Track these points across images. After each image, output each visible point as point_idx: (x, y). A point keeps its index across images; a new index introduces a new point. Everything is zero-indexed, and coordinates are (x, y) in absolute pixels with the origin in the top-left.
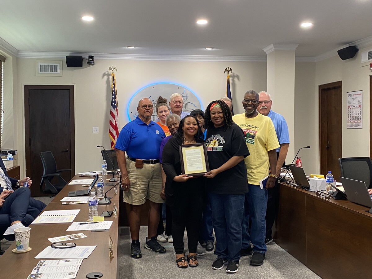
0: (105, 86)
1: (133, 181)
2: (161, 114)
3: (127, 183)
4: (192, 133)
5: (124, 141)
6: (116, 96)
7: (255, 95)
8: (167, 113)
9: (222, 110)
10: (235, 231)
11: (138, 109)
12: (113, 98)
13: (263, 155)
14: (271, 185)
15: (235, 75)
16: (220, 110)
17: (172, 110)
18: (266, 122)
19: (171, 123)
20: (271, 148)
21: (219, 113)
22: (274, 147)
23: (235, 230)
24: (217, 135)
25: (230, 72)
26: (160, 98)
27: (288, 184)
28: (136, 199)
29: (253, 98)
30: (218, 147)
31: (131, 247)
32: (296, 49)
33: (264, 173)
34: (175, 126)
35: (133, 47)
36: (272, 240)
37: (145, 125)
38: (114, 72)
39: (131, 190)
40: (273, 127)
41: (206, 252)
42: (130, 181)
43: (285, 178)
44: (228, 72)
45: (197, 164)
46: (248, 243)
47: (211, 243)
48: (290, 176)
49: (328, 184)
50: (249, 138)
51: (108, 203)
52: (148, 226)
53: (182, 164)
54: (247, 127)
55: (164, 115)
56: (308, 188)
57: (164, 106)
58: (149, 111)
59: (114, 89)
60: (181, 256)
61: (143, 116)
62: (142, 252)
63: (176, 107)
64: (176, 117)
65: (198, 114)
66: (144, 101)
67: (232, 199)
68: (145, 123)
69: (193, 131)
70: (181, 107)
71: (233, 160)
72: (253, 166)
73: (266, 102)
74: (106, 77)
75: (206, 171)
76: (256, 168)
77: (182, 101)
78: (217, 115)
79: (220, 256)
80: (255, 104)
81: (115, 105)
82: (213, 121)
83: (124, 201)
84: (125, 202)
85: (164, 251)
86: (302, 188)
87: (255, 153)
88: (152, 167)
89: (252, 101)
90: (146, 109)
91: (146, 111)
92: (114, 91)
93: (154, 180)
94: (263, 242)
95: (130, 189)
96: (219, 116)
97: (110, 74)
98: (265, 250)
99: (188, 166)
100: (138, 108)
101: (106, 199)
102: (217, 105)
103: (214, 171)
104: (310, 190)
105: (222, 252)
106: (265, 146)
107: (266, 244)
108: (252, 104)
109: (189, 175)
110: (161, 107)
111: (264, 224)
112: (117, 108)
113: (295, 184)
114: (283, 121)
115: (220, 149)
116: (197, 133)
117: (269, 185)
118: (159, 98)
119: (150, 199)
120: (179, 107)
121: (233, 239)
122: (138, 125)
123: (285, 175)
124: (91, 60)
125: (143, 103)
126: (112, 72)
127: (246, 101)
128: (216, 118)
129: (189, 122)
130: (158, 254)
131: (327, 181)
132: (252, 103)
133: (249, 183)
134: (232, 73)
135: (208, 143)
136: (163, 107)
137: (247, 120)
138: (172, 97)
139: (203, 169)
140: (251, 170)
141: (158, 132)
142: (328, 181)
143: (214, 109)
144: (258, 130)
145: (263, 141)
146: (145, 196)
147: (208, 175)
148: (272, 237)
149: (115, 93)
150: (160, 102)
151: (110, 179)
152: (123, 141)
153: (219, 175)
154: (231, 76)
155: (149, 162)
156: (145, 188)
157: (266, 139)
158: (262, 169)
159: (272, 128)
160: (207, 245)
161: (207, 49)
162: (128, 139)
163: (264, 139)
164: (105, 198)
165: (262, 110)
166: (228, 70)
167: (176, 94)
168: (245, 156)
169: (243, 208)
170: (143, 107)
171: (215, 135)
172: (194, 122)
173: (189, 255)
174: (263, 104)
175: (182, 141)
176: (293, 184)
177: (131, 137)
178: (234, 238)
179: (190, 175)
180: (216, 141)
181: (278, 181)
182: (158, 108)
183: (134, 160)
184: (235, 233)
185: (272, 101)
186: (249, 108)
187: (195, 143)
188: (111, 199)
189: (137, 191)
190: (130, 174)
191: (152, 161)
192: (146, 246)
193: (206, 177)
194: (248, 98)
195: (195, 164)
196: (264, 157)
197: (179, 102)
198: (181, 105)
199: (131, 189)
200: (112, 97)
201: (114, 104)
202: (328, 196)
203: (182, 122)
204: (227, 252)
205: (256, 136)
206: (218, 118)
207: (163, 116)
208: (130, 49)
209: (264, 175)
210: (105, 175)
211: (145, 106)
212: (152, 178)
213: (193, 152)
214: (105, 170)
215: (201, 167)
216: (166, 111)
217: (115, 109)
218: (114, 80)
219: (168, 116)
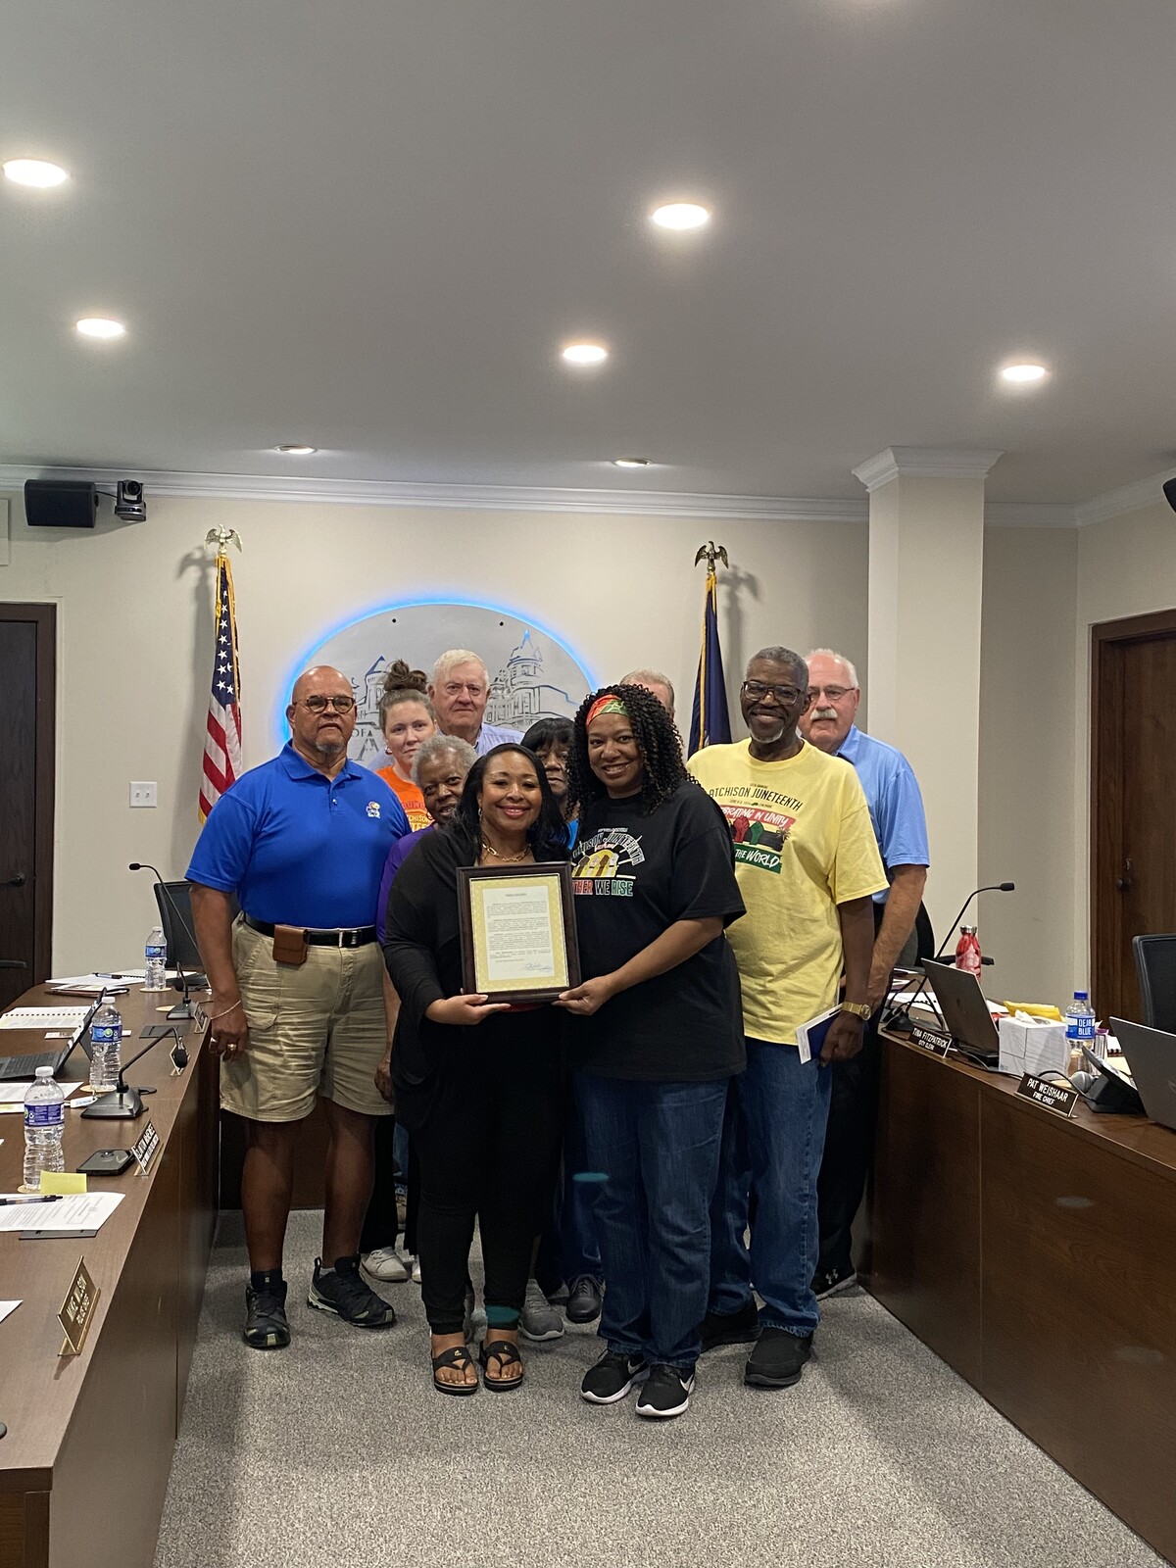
0: (188, 609)
1: (261, 1022)
2: (400, 738)
3: (234, 1031)
4: (515, 821)
5: (225, 847)
6: (236, 653)
7: (791, 667)
8: (425, 732)
9: (632, 725)
10: (678, 1239)
11: (291, 712)
12: (219, 662)
13: (814, 921)
14: (842, 1046)
15: (741, 575)
16: (623, 726)
17: (442, 719)
18: (834, 782)
19: (436, 776)
20: (849, 891)
21: (618, 738)
22: (863, 887)
23: (683, 1232)
24: (617, 830)
25: (718, 562)
26: (399, 666)
27: (916, 1040)
28: (274, 1097)
29: (780, 680)
30: (615, 878)
31: (249, 1299)
32: (988, 473)
33: (815, 996)
34: (454, 789)
35: (308, 451)
36: (855, 1276)
37: (324, 781)
38: (229, 551)
39: (253, 1057)
40: (862, 802)
41: (566, 1324)
42: (246, 1020)
43: (911, 1016)
44: (712, 561)
45: (530, 952)
46: (742, 1292)
47: (588, 1288)
48: (932, 1006)
49: (1073, 1046)
50: (758, 846)
51: (128, 1113)
52: (323, 1211)
53: (468, 952)
54: (755, 800)
55: (410, 743)
56: (995, 1062)
57: (411, 705)
58: (338, 721)
59: (224, 624)
60: (453, 1341)
61: (310, 745)
62: (295, 1324)
63: (457, 707)
64: (460, 752)
65: (556, 740)
66: (315, 679)
67: (669, 1102)
68: (320, 772)
69: (519, 812)
70: (479, 708)
71: (676, 937)
72: (770, 963)
73: (834, 693)
74: (193, 573)
75: (566, 984)
76: (784, 974)
77: (485, 684)
78: (609, 749)
79: (617, 1342)
80: (792, 705)
81: (230, 689)
82: (596, 770)
83: (223, 1105)
84: (228, 1108)
85: (388, 1316)
86: (971, 1059)
87: (784, 911)
88: (345, 963)
89: (779, 690)
90: (327, 716)
91: (324, 721)
92: (226, 632)
93: (352, 1014)
94: (803, 1288)
95: (247, 1055)
96: (618, 754)
97: (210, 558)
98: (812, 1323)
99: (492, 957)
100: (290, 708)
101: (121, 1097)
102: (613, 706)
103: (599, 984)
104: (1000, 1070)
105: (628, 1328)
106: (825, 880)
107: (818, 1297)
108: (776, 704)
109: (494, 998)
110: (399, 707)
111: (810, 1211)
112: (239, 704)
113: (943, 1044)
114: (902, 770)
115: (623, 888)
116: (540, 818)
117: (837, 1046)
118: (395, 668)
119: (335, 1099)
120: (470, 707)
121: (670, 1271)
122: (287, 779)
123: (911, 1003)
124: (130, 501)
125: (310, 687)
126: (220, 553)
127: (751, 689)
128: (606, 759)
129: (505, 774)
130: (359, 1330)
131: (1069, 1035)
132: (775, 699)
133: (748, 1033)
134: (727, 565)
135: (576, 861)
136: (409, 709)
137: (759, 771)
138: (442, 665)
139: (552, 973)
140: (762, 982)
141: (374, 809)
142: (1072, 1033)
143: (601, 724)
144: (800, 815)
145: (818, 862)
146: (314, 1083)
147: (574, 1003)
148: (854, 1266)
149: (229, 639)
150: (398, 687)
151: (169, 1008)
152: (222, 850)
153: (617, 999)
154: (723, 580)
155: (331, 940)
156: (313, 1049)
157: (830, 855)
158: (808, 979)
159: (856, 808)
160: (574, 1295)
161: (620, 463)
162: (244, 840)
163: (820, 850)
164: (119, 1090)
165: (818, 724)
166: (712, 555)
167: (455, 655)
168: (728, 920)
169: (713, 1141)
170: (309, 704)
171: (608, 830)
172: (526, 776)
173: (487, 1337)
174: (823, 700)
175: (476, 853)
176: (934, 1042)
177: (255, 834)
178: (676, 1267)
179: (500, 998)
180: (610, 853)
181: (881, 1026)
182: (387, 709)
183: (267, 929)
184: (679, 1245)
185: (858, 691)
186: (764, 718)
187: (530, 861)
188: (143, 1098)
189: (277, 1061)
190: (253, 991)
191: (345, 933)
192: (313, 1298)
193: (564, 1010)
194: (762, 677)
195: (523, 953)
196: (822, 926)
197: (471, 688)
198: (477, 700)
199: (251, 1053)
200: (218, 658)
201: (223, 684)
202: (1064, 1097)
203: (477, 772)
204: (645, 1327)
205: (791, 839)
206: (618, 762)
207: (407, 748)
208: (295, 455)
209: (815, 1001)
210: (156, 989)
211: (320, 701)
212: (344, 1009)
213: (519, 900)
214: (160, 969)
215: (544, 965)
216: (418, 725)
217: (229, 706)
218: (225, 584)
219: (429, 742)
